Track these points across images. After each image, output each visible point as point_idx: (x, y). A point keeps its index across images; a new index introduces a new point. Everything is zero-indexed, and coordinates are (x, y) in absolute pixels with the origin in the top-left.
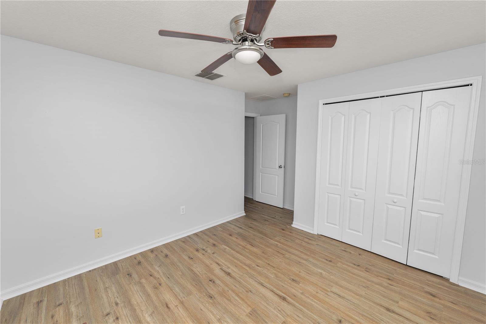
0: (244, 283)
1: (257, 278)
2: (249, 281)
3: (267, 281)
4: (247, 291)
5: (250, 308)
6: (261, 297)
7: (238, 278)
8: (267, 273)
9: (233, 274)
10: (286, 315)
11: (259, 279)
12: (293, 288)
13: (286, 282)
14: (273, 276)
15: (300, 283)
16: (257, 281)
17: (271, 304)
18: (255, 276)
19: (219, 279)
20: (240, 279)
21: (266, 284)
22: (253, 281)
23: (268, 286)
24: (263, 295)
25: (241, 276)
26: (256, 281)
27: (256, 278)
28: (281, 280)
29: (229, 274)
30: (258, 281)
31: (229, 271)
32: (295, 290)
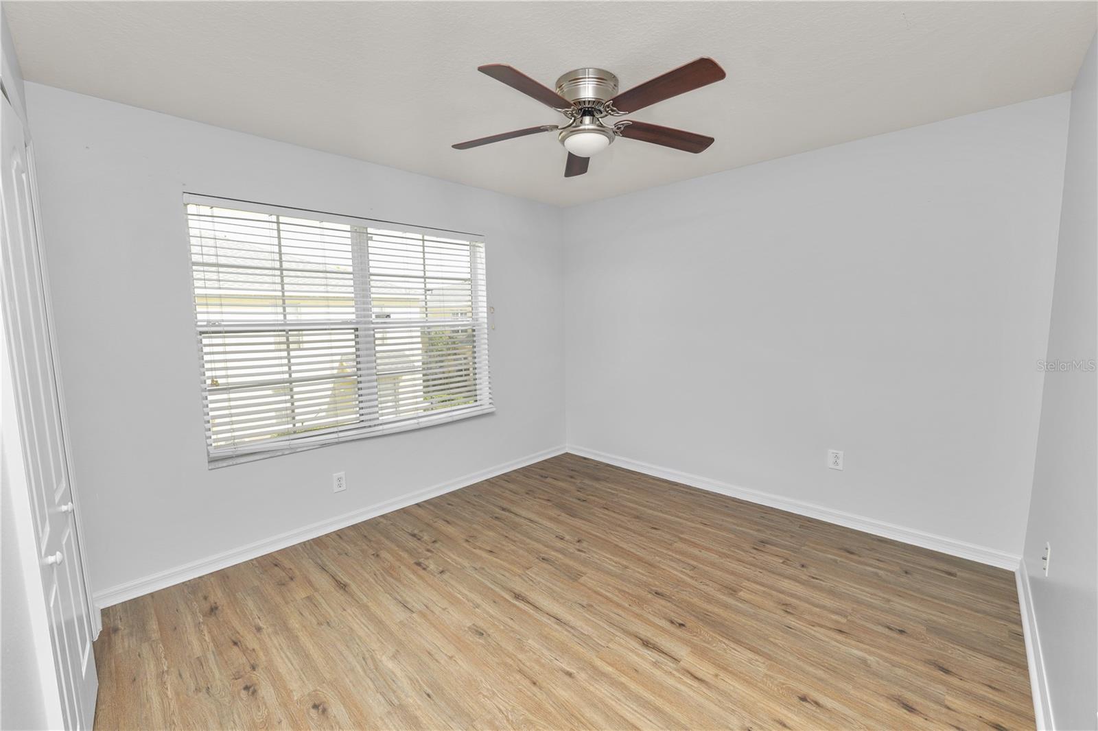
0: (601, 623)
1: (570, 635)
2: (590, 629)
3: (546, 629)
4: (592, 606)
5: (582, 582)
6: (562, 598)
7: (618, 634)
8: (545, 651)
9: (634, 644)
10: (523, 576)
11: (566, 633)
12: (491, 616)
13: (502, 627)
14: (530, 641)
15: (469, 628)
16: (569, 629)
17: (543, 588)
18: (576, 639)
19: (663, 630)
20: (612, 630)
21: (551, 622)
22: (579, 629)
23: (545, 619)
24: (557, 601)
25: (612, 640)
26: (571, 627)
27: (574, 635)
28: (512, 634)
29: (646, 644)
30: (567, 627)
31: (650, 653)
32: (488, 613)
